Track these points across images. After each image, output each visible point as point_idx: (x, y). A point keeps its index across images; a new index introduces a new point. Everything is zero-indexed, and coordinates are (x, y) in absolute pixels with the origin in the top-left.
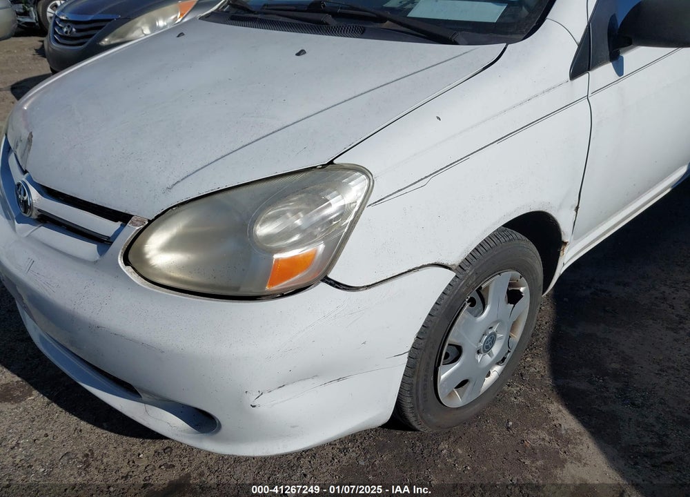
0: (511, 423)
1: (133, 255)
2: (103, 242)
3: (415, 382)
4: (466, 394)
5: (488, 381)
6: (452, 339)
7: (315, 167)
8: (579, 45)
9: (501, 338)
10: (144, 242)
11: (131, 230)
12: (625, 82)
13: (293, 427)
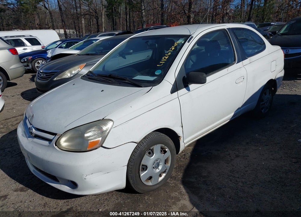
0: (168, 191)
1: (57, 143)
2: (50, 141)
3: (132, 175)
4: (152, 181)
5: (161, 179)
6: (143, 163)
7: (100, 120)
8: (173, 85)
9: (161, 164)
10: (60, 140)
11: (57, 137)
12: (190, 93)
13: (96, 186)
